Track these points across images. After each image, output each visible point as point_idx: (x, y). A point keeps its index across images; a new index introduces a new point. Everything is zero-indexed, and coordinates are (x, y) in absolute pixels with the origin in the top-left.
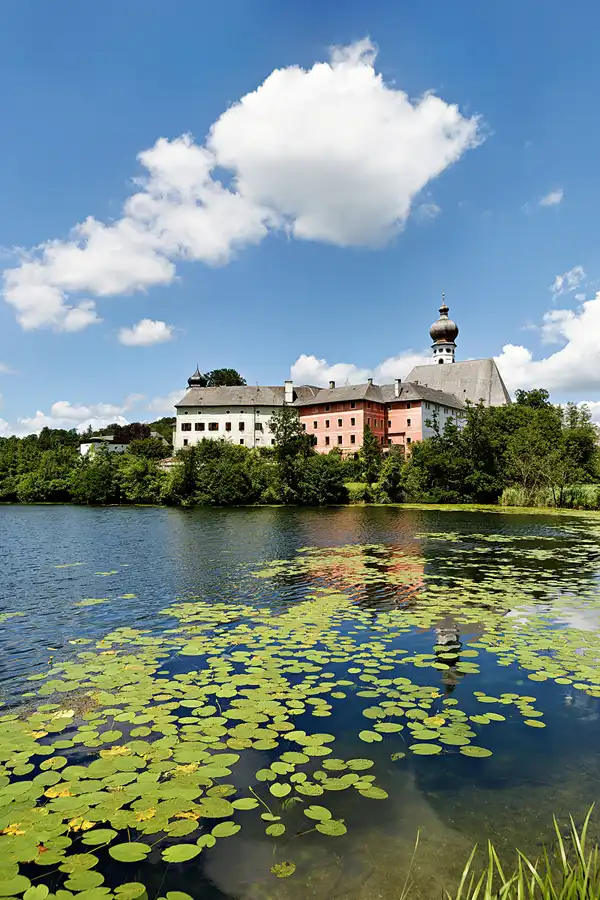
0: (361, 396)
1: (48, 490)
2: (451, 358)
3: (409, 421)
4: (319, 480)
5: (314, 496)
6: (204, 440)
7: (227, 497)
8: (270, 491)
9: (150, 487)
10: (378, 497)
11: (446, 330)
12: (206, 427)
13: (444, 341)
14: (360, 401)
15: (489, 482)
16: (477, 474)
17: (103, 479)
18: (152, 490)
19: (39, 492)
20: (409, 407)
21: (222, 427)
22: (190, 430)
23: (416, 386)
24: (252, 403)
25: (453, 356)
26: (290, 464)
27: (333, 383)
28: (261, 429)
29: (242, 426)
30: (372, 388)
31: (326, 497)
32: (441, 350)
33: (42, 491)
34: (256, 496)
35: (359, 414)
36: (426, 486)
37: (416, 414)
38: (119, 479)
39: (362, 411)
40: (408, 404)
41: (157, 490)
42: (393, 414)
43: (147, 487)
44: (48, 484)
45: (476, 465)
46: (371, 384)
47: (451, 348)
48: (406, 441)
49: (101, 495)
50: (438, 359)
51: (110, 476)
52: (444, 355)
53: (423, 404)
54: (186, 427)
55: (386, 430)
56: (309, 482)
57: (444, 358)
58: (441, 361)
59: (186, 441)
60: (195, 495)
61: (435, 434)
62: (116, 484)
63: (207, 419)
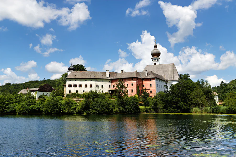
0: (135, 76)
1: (29, 109)
2: (158, 62)
3: (151, 85)
4: (133, 105)
5: (131, 111)
6: (91, 91)
7: (103, 111)
8: (116, 109)
9: (72, 108)
10: (150, 111)
11: (157, 53)
12: (78, 86)
13: (156, 57)
14: (135, 78)
15: (186, 106)
16: (182, 103)
17: (55, 105)
18: (73, 109)
19: (25, 110)
20: (151, 80)
21: (84, 86)
22: (72, 87)
23: (152, 73)
24: (95, 78)
25: (159, 62)
26: (123, 100)
27: (122, 71)
28: (98, 87)
29: (91, 86)
30: (138, 73)
31: (135, 111)
32: (155, 60)
33: (27, 110)
34: (112, 111)
35: (135, 82)
36: (165, 107)
37: (153, 82)
38: (60, 105)
39: (136, 81)
40: (151, 79)
41: (75, 109)
42: (145, 83)
43: (71, 108)
44: (29, 107)
45: (182, 100)
46: (137, 72)
47: (158, 59)
48: (150, 92)
49: (54, 111)
50: (154, 63)
51: (57, 104)
52: (156, 61)
53: (156, 79)
54: (70, 86)
55: (143, 88)
56: (129, 106)
57: (156, 62)
58: (155, 64)
59: (70, 91)
60: (89, 110)
61: (166, 90)
62: (60, 107)
63: (78, 83)
